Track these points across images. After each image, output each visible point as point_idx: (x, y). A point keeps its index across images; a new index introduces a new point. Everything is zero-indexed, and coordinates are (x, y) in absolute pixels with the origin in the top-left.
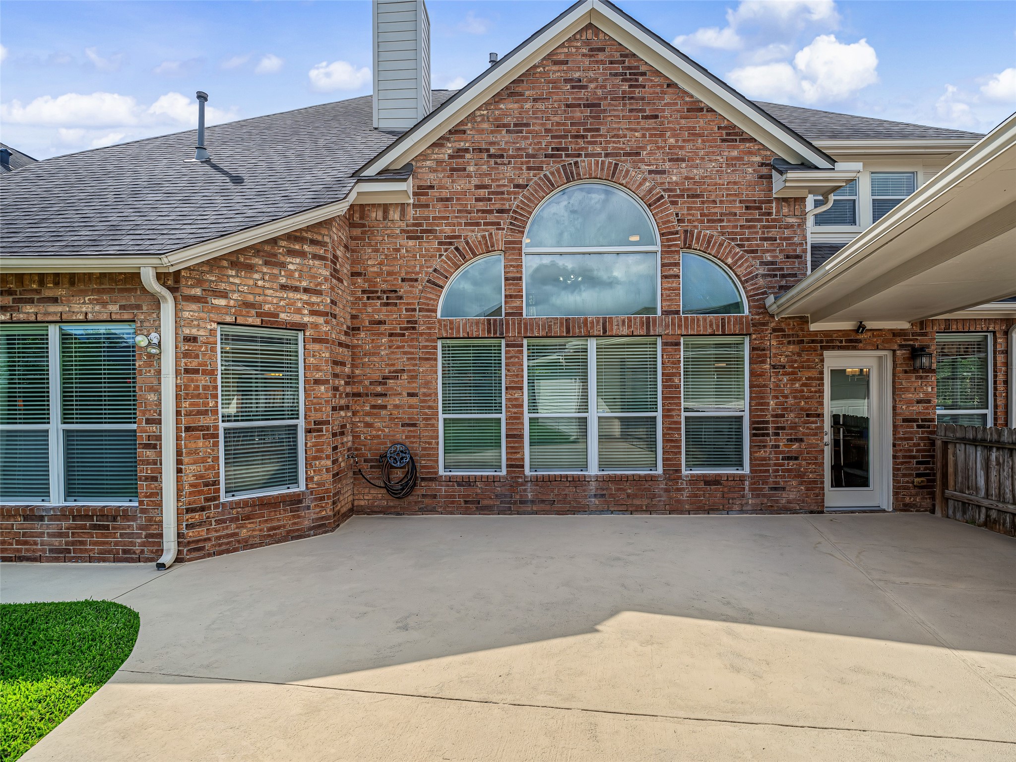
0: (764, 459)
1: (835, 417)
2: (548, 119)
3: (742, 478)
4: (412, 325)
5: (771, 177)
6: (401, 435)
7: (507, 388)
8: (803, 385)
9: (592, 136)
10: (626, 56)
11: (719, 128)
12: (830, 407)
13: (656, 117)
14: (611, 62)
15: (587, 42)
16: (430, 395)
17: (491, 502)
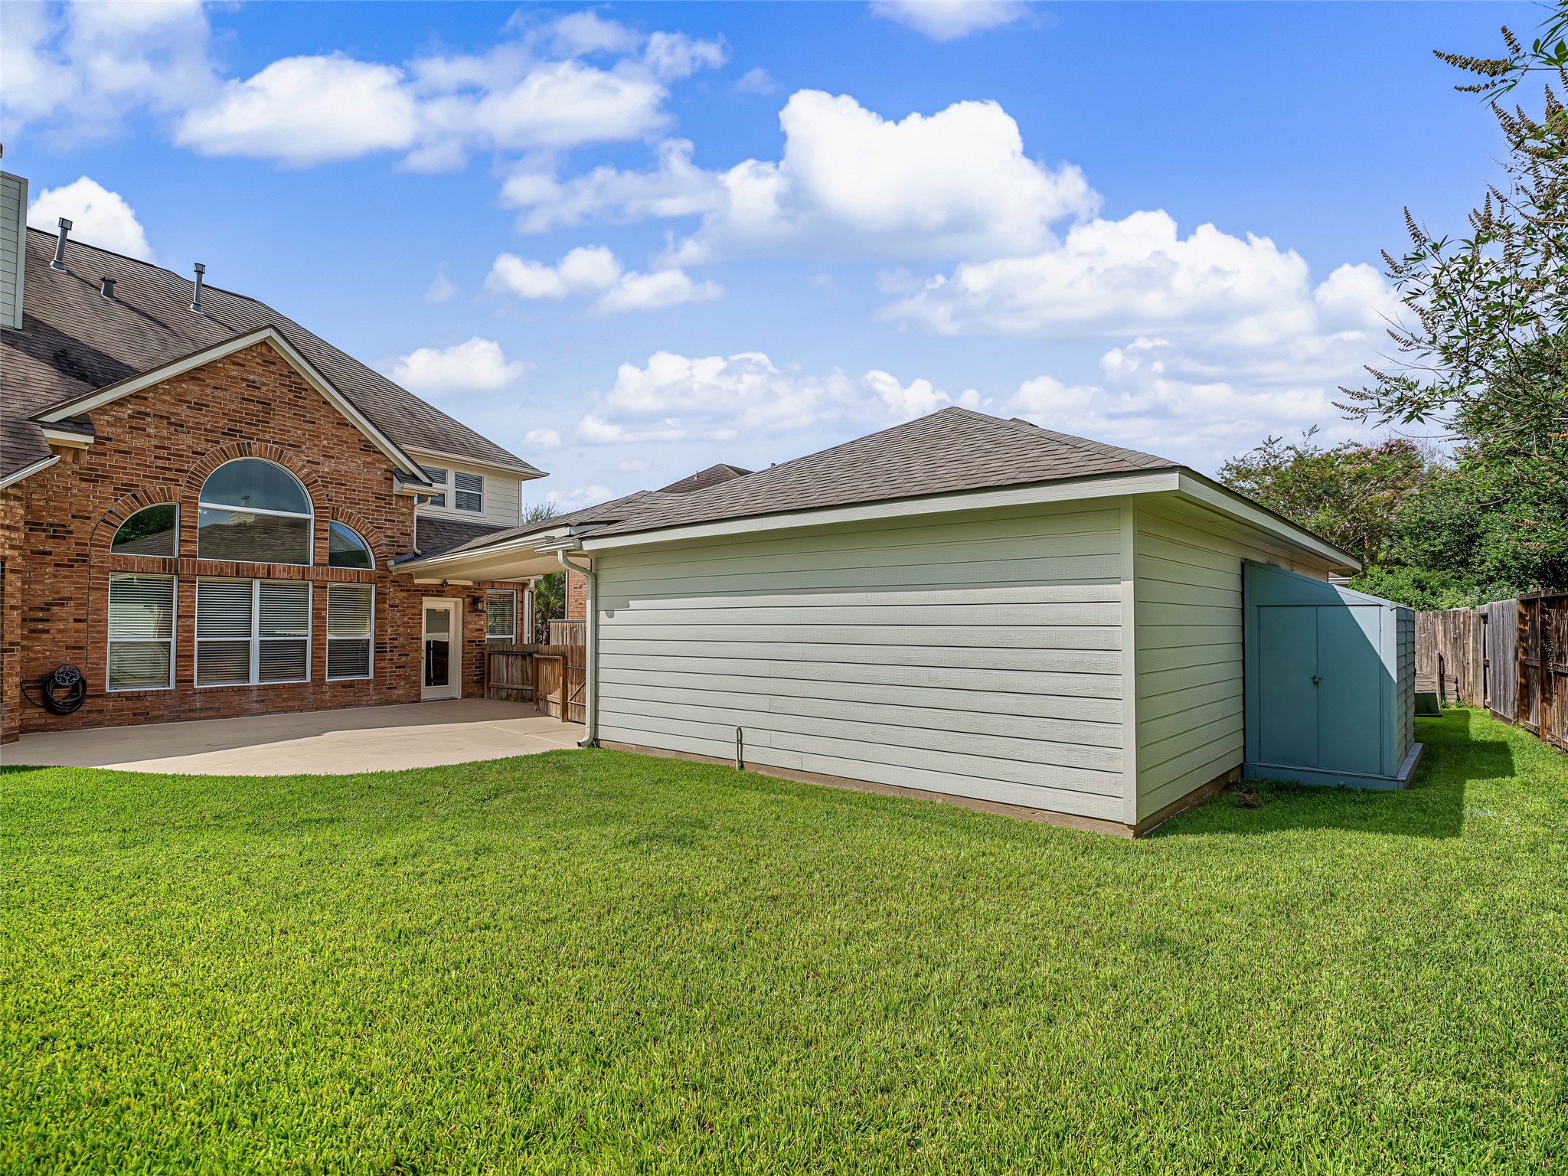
0: (384, 668)
1: (428, 643)
2: (225, 405)
3: (368, 682)
4: (83, 558)
5: (392, 480)
6: (66, 657)
7: (178, 617)
8: (409, 619)
9: (263, 426)
10: (292, 373)
11: (359, 440)
12: (425, 637)
13: (314, 423)
14: (281, 375)
15: (261, 354)
16: (100, 621)
17: (161, 713)
